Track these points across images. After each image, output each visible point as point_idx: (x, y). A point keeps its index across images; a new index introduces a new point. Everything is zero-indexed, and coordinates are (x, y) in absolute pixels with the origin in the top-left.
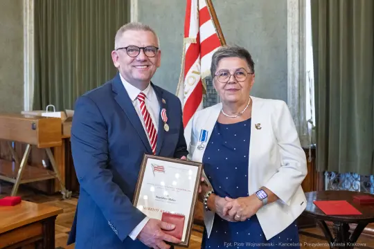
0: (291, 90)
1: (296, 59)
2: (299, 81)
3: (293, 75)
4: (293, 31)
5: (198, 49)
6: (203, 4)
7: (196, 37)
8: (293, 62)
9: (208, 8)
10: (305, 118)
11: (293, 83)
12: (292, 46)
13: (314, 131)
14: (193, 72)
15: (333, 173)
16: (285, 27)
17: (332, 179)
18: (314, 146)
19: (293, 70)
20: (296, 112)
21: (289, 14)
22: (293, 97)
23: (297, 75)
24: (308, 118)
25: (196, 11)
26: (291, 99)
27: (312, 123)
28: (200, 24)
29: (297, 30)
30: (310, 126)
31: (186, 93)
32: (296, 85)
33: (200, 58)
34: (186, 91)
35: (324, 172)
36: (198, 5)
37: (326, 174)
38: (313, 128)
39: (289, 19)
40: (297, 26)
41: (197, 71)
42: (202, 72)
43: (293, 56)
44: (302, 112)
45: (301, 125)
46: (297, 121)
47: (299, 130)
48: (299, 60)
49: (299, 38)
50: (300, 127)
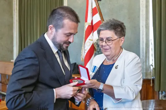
0: (142, 50)
1: (145, 33)
3: (143, 42)
4: (143, 19)
5: (92, 28)
6: (94, 5)
7: (91, 22)
8: (143, 35)
9: (97, 7)
10: (149, 64)
11: (143, 45)
12: (143, 27)
13: (154, 70)
14: (89, 40)
15: (164, 92)
16: (139, 17)
17: (163, 94)
18: (154, 78)
19: (143, 38)
20: (144, 60)
21: (141, 10)
22: (143, 53)
23: (145, 41)
24: (151, 63)
25: (91, 9)
27: (153, 66)
28: (93, 16)
29: (145, 18)
30: (152, 68)
31: (86, 50)
32: (145, 47)
33: (93, 33)
34: (86, 49)
35: (159, 91)
36: (92, 6)
37: (160, 92)
38: (153, 69)
39: (141, 13)
40: (145, 16)
41: (91, 39)
42: (94, 40)
43: (143, 32)
44: (147, 61)
46: (145, 65)
47: (146, 70)
48: (146, 34)
49: (146, 23)
50: (146, 68)
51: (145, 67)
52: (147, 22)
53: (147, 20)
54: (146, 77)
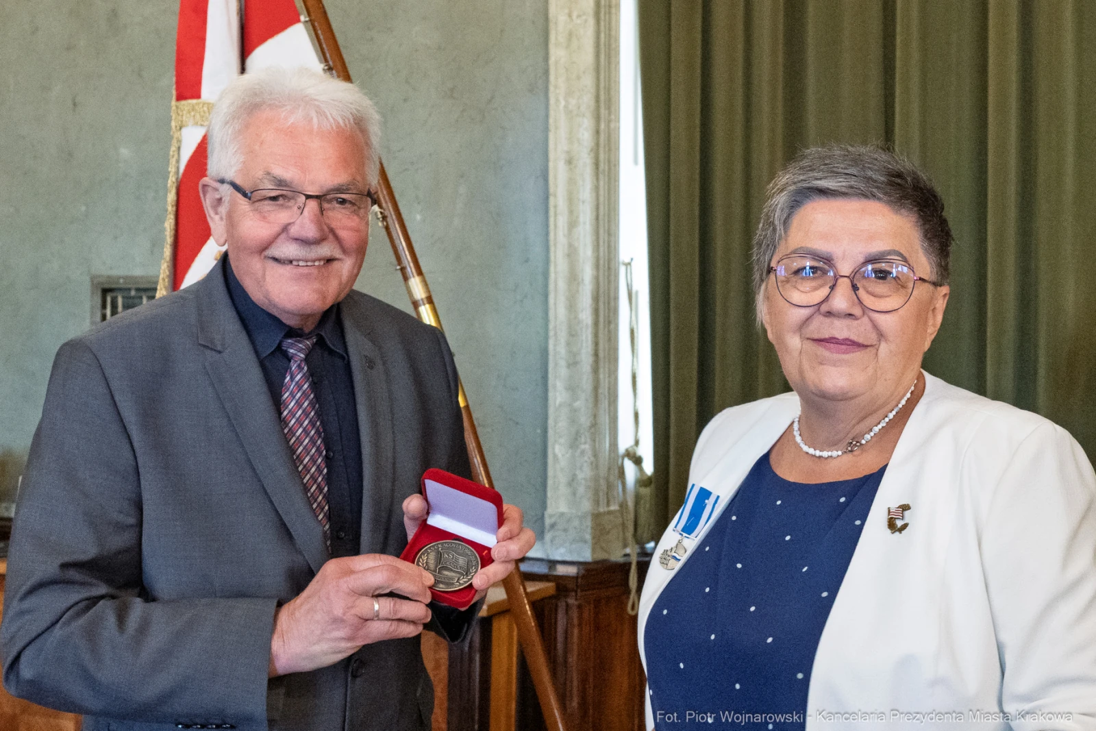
0: (563, 336)
2: (596, 299)
3: (573, 278)
4: (573, 102)
8: (572, 224)
10: (614, 442)
11: (572, 306)
12: (569, 162)
13: (646, 491)
19: (572, 253)
20: (584, 420)
21: (557, 36)
22: (573, 364)
23: (587, 273)
24: (625, 442)
26: (563, 371)
27: (638, 461)
29: (588, 99)
30: (631, 474)
32: (586, 316)
38: (643, 482)
39: (557, 53)
40: (588, 81)
43: (571, 200)
44: (604, 419)
45: (603, 471)
46: (588, 457)
47: (596, 492)
48: (597, 218)
49: (597, 132)
50: (596, 479)
51: (585, 474)
52: (602, 126)
53: (603, 111)
54: (594, 550)
